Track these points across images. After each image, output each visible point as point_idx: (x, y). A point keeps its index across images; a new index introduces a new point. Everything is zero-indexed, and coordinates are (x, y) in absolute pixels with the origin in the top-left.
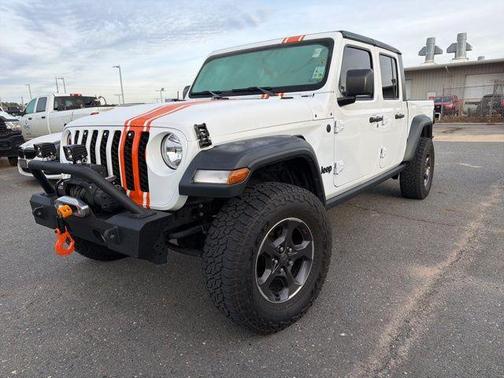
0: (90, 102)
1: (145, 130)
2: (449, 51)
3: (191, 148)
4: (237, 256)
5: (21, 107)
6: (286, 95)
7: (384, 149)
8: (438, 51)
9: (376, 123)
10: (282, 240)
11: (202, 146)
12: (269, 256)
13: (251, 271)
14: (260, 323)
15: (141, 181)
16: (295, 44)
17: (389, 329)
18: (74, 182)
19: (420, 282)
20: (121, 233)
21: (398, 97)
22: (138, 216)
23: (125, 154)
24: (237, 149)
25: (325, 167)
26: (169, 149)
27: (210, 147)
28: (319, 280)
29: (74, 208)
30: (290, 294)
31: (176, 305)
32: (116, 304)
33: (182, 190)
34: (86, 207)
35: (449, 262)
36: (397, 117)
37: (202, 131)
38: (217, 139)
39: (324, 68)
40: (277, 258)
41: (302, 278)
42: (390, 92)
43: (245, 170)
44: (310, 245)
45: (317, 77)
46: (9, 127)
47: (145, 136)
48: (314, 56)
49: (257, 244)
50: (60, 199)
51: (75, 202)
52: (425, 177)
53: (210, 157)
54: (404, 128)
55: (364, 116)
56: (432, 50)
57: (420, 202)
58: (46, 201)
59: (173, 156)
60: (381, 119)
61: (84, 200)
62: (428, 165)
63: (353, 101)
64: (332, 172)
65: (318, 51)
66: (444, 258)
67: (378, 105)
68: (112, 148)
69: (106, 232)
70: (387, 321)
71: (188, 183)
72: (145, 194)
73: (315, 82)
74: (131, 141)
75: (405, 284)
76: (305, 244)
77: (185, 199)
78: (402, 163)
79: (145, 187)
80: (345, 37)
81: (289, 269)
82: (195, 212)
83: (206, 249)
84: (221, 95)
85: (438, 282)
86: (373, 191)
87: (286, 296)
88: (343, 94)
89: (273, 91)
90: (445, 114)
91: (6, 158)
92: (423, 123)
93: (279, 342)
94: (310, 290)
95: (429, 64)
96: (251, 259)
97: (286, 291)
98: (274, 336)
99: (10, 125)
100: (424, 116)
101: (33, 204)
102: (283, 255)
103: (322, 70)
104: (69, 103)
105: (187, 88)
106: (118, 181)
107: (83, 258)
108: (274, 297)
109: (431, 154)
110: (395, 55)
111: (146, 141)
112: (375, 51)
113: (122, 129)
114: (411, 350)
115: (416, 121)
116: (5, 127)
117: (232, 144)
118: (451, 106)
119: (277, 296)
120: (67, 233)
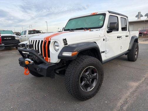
0: (38, 32)
1: (49, 40)
2: (145, 16)
3: (62, 45)
4: (74, 77)
5: (20, 33)
6: (91, 30)
7: (122, 46)
8: (142, 16)
9: (119, 38)
10: (88, 73)
11: (65, 45)
12: (84, 78)
13: (78, 82)
14: (81, 97)
15: (48, 55)
16: (94, 15)
17: (121, 101)
18: (30, 55)
19: (132, 87)
20: (42, 69)
21: (127, 30)
22: (46, 64)
23: (44, 47)
24: (74, 46)
25: (103, 51)
26: (56, 46)
27: (67, 45)
28: (99, 85)
29: (29, 62)
30: (90, 89)
31: (57, 91)
32: (41, 90)
33: (59, 57)
34: (33, 62)
35: (142, 81)
36: (126, 36)
37: (65, 41)
38: (69, 43)
39: (103, 22)
40: (86, 78)
41: (94, 84)
42: (124, 29)
43: (77, 52)
44: (97, 74)
45: (101, 25)
46: (16, 39)
47: (49, 42)
48: (100, 18)
49: (80, 74)
50: (26, 59)
51: (30, 60)
52: (136, 55)
53: (67, 48)
54: (129, 40)
55: (115, 36)
56: (140, 15)
57: (134, 62)
58: (22, 60)
59: (57, 48)
60: (121, 37)
61: (32, 60)
62: (137, 51)
63: (111, 32)
64: (105, 53)
65: (101, 17)
66: (140, 80)
67: (120, 33)
68: (41, 45)
69: (38, 69)
70: (120, 98)
71: (60, 56)
72: (49, 58)
73: (100, 26)
74: (46, 43)
75: (127, 87)
76: (95, 74)
77: (60, 60)
78: (128, 50)
79: (49, 56)
80: (109, 13)
81: (90, 81)
82: (63, 64)
83: (65, 74)
84: (72, 30)
85: (138, 87)
86: (119, 58)
87: (89, 90)
88: (109, 29)
89: (87, 29)
90: (144, 35)
91: (15, 47)
92: (135, 38)
93: (86, 103)
94: (96, 88)
95: (139, 20)
96: (78, 78)
97: (89, 88)
98: (85, 102)
99: (16, 38)
100: (135, 36)
101: (19, 60)
102: (88, 77)
103: (102, 22)
104: (32, 32)
105: (63, 28)
106: (42, 54)
107: (33, 76)
108: (85, 90)
109: (138, 48)
110: (126, 18)
111: (50, 43)
112: (119, 17)
113: (43, 40)
114: (127, 108)
115: (132, 37)
116: (15, 39)
117: (74, 44)
118: (146, 33)
119: (86, 89)
120: (27, 69)
